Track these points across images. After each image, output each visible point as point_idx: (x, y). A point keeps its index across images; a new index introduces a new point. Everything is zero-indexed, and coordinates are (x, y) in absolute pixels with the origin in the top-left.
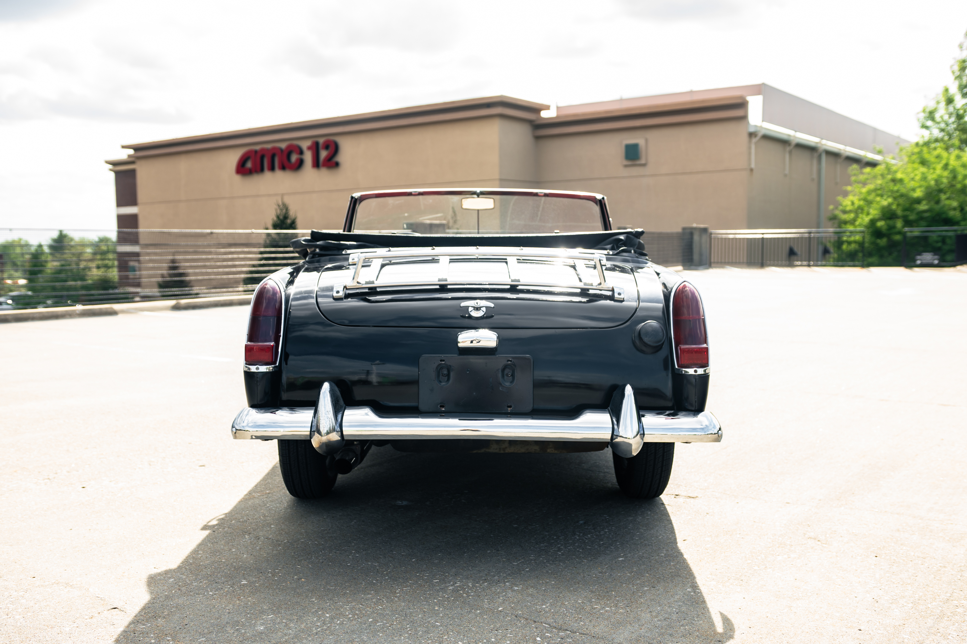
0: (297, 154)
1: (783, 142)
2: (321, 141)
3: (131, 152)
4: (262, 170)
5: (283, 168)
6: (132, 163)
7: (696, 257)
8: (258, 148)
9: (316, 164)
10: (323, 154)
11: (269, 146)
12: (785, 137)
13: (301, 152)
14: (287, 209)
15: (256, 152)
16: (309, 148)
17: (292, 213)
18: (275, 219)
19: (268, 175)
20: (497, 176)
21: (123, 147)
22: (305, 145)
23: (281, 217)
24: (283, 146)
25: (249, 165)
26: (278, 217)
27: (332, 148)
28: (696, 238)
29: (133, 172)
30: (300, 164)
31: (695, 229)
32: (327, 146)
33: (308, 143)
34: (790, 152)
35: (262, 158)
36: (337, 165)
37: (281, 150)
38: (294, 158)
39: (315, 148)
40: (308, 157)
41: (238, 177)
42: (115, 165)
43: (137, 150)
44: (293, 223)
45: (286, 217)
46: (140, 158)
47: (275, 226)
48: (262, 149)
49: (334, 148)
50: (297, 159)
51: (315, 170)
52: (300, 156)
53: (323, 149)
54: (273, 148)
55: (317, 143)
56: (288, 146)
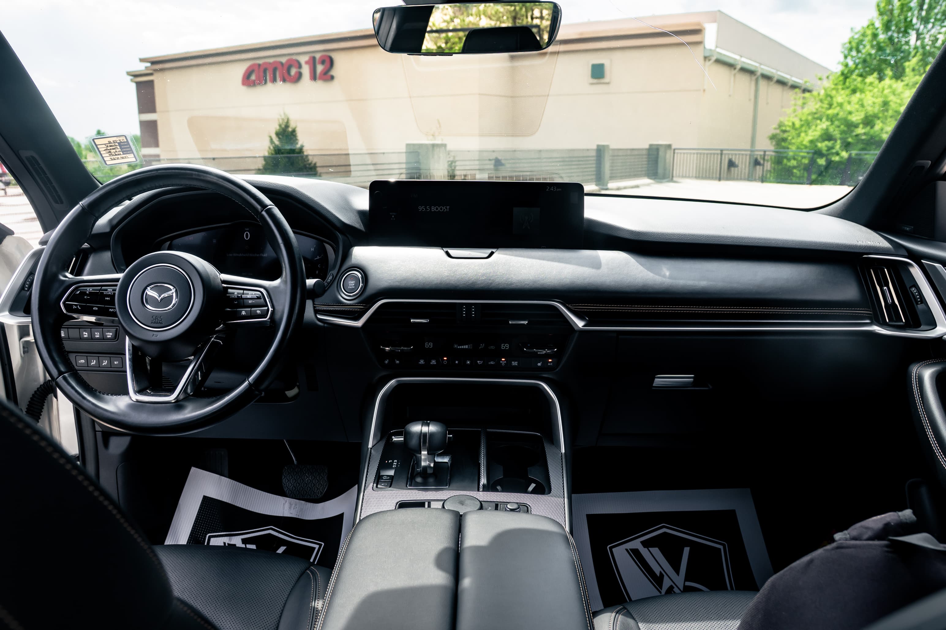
0: (296, 68)
1: (730, 66)
2: (318, 56)
3: (149, 65)
4: (265, 82)
5: (284, 80)
6: (151, 74)
7: (660, 171)
8: (260, 62)
9: (314, 77)
10: (320, 68)
11: (271, 60)
12: (731, 61)
13: (300, 66)
14: (288, 119)
15: (259, 65)
16: (307, 63)
17: (293, 123)
18: (278, 127)
19: (270, 85)
21: (142, 60)
22: (303, 59)
23: (283, 126)
24: (284, 60)
25: (253, 77)
26: (280, 126)
27: (328, 63)
28: (661, 153)
29: (151, 82)
30: (299, 76)
31: (661, 145)
32: (323, 62)
33: (306, 58)
34: (735, 75)
35: (265, 71)
36: (332, 78)
37: (282, 64)
38: (293, 71)
39: (313, 62)
40: (306, 71)
41: (244, 88)
42: (136, 76)
43: (153, 63)
44: (294, 131)
45: (287, 126)
46: (156, 70)
47: (277, 134)
48: (265, 63)
49: (330, 63)
50: (296, 72)
51: (313, 83)
52: (298, 70)
53: (319, 63)
54: (275, 62)
55: (314, 58)
56: (288, 61)
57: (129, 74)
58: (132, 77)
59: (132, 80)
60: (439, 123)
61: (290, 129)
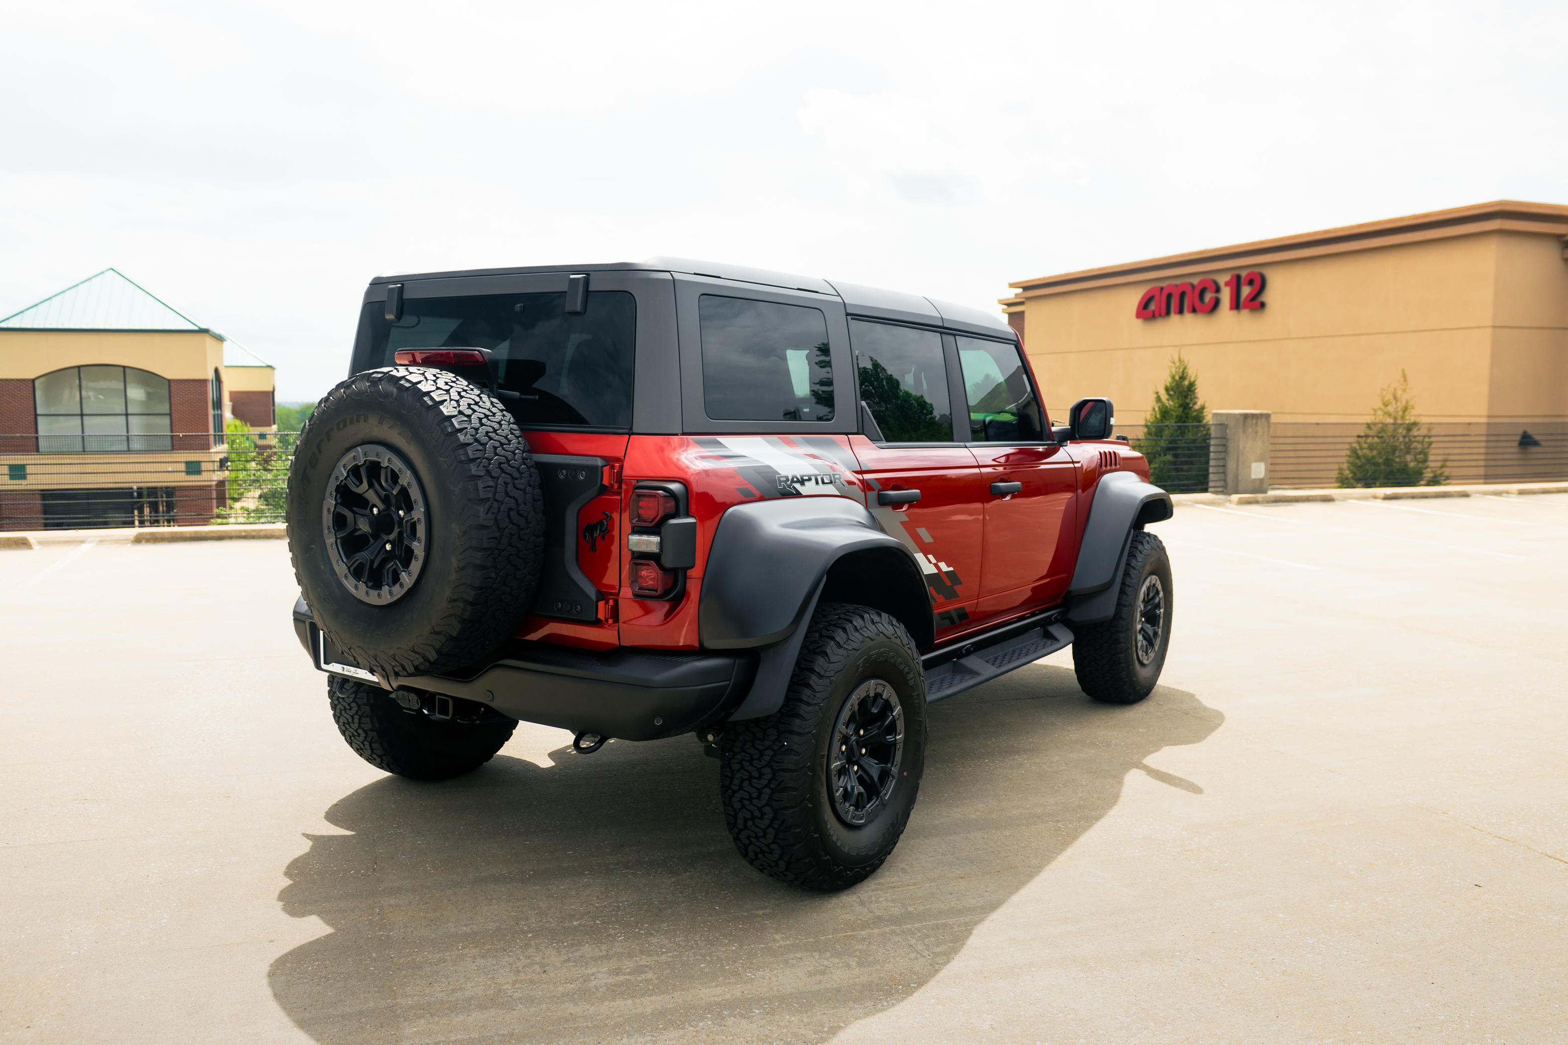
0: (1212, 292)
2: (1244, 274)
3: (1020, 290)
4: (1168, 313)
5: (1194, 311)
6: (1021, 303)
8: (1163, 284)
9: (1236, 305)
10: (1246, 291)
11: (1178, 282)
13: (1218, 290)
14: (1185, 368)
15: (1162, 289)
16: (1227, 284)
17: (1191, 373)
18: (1170, 380)
19: (1175, 318)
20: (1490, 323)
21: (1012, 285)
22: (1222, 279)
23: (1177, 378)
24: (1195, 281)
25: (1152, 307)
26: (1173, 377)
27: (1258, 283)
29: (1022, 314)
30: (1216, 303)
32: (1250, 282)
33: (1227, 277)
35: (1169, 296)
36: (1263, 305)
37: (1193, 286)
38: (1208, 297)
39: (1236, 284)
40: (1226, 295)
41: (1139, 321)
42: (1009, 305)
43: (1026, 289)
44: (1192, 385)
45: (1182, 378)
46: (1029, 299)
47: (1167, 389)
48: (1170, 286)
49: (1259, 284)
50: (1211, 298)
51: (1234, 312)
52: (1214, 295)
53: (1245, 284)
54: (1183, 285)
55: (1238, 277)
56: (1200, 283)
57: (1001, 302)
58: (1005, 307)
59: (1004, 311)
60: (1404, 377)
61: (1186, 383)
